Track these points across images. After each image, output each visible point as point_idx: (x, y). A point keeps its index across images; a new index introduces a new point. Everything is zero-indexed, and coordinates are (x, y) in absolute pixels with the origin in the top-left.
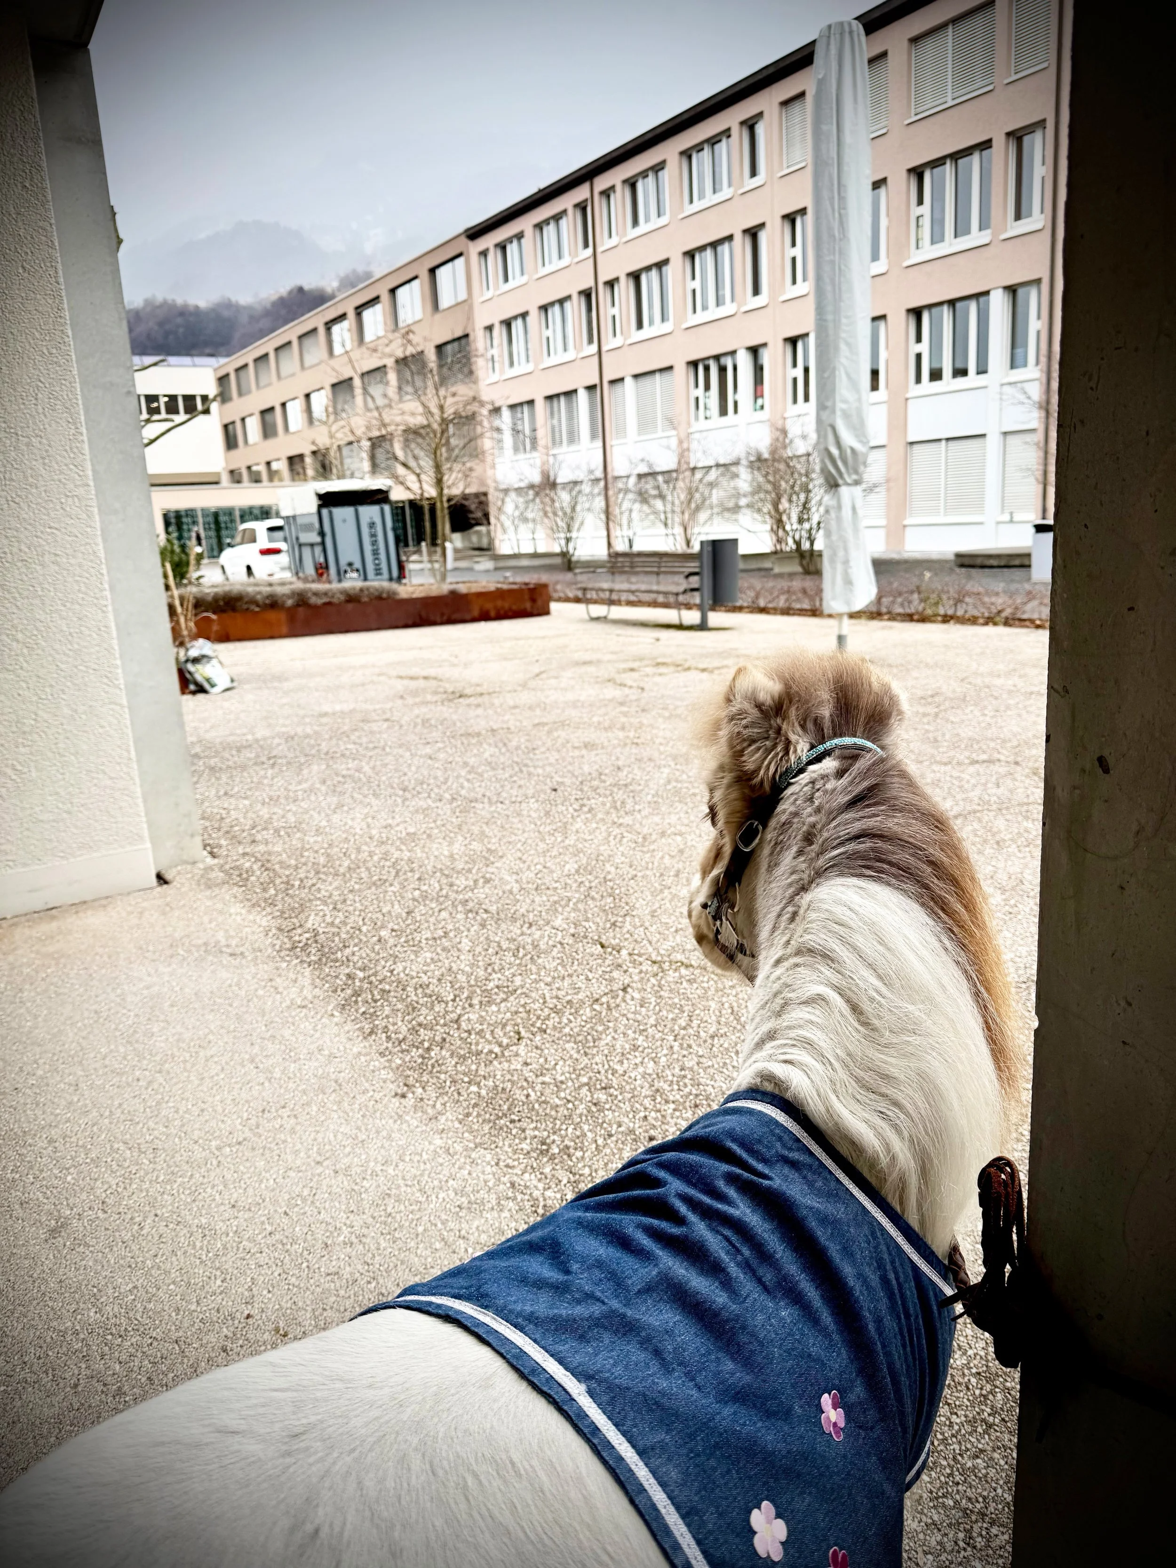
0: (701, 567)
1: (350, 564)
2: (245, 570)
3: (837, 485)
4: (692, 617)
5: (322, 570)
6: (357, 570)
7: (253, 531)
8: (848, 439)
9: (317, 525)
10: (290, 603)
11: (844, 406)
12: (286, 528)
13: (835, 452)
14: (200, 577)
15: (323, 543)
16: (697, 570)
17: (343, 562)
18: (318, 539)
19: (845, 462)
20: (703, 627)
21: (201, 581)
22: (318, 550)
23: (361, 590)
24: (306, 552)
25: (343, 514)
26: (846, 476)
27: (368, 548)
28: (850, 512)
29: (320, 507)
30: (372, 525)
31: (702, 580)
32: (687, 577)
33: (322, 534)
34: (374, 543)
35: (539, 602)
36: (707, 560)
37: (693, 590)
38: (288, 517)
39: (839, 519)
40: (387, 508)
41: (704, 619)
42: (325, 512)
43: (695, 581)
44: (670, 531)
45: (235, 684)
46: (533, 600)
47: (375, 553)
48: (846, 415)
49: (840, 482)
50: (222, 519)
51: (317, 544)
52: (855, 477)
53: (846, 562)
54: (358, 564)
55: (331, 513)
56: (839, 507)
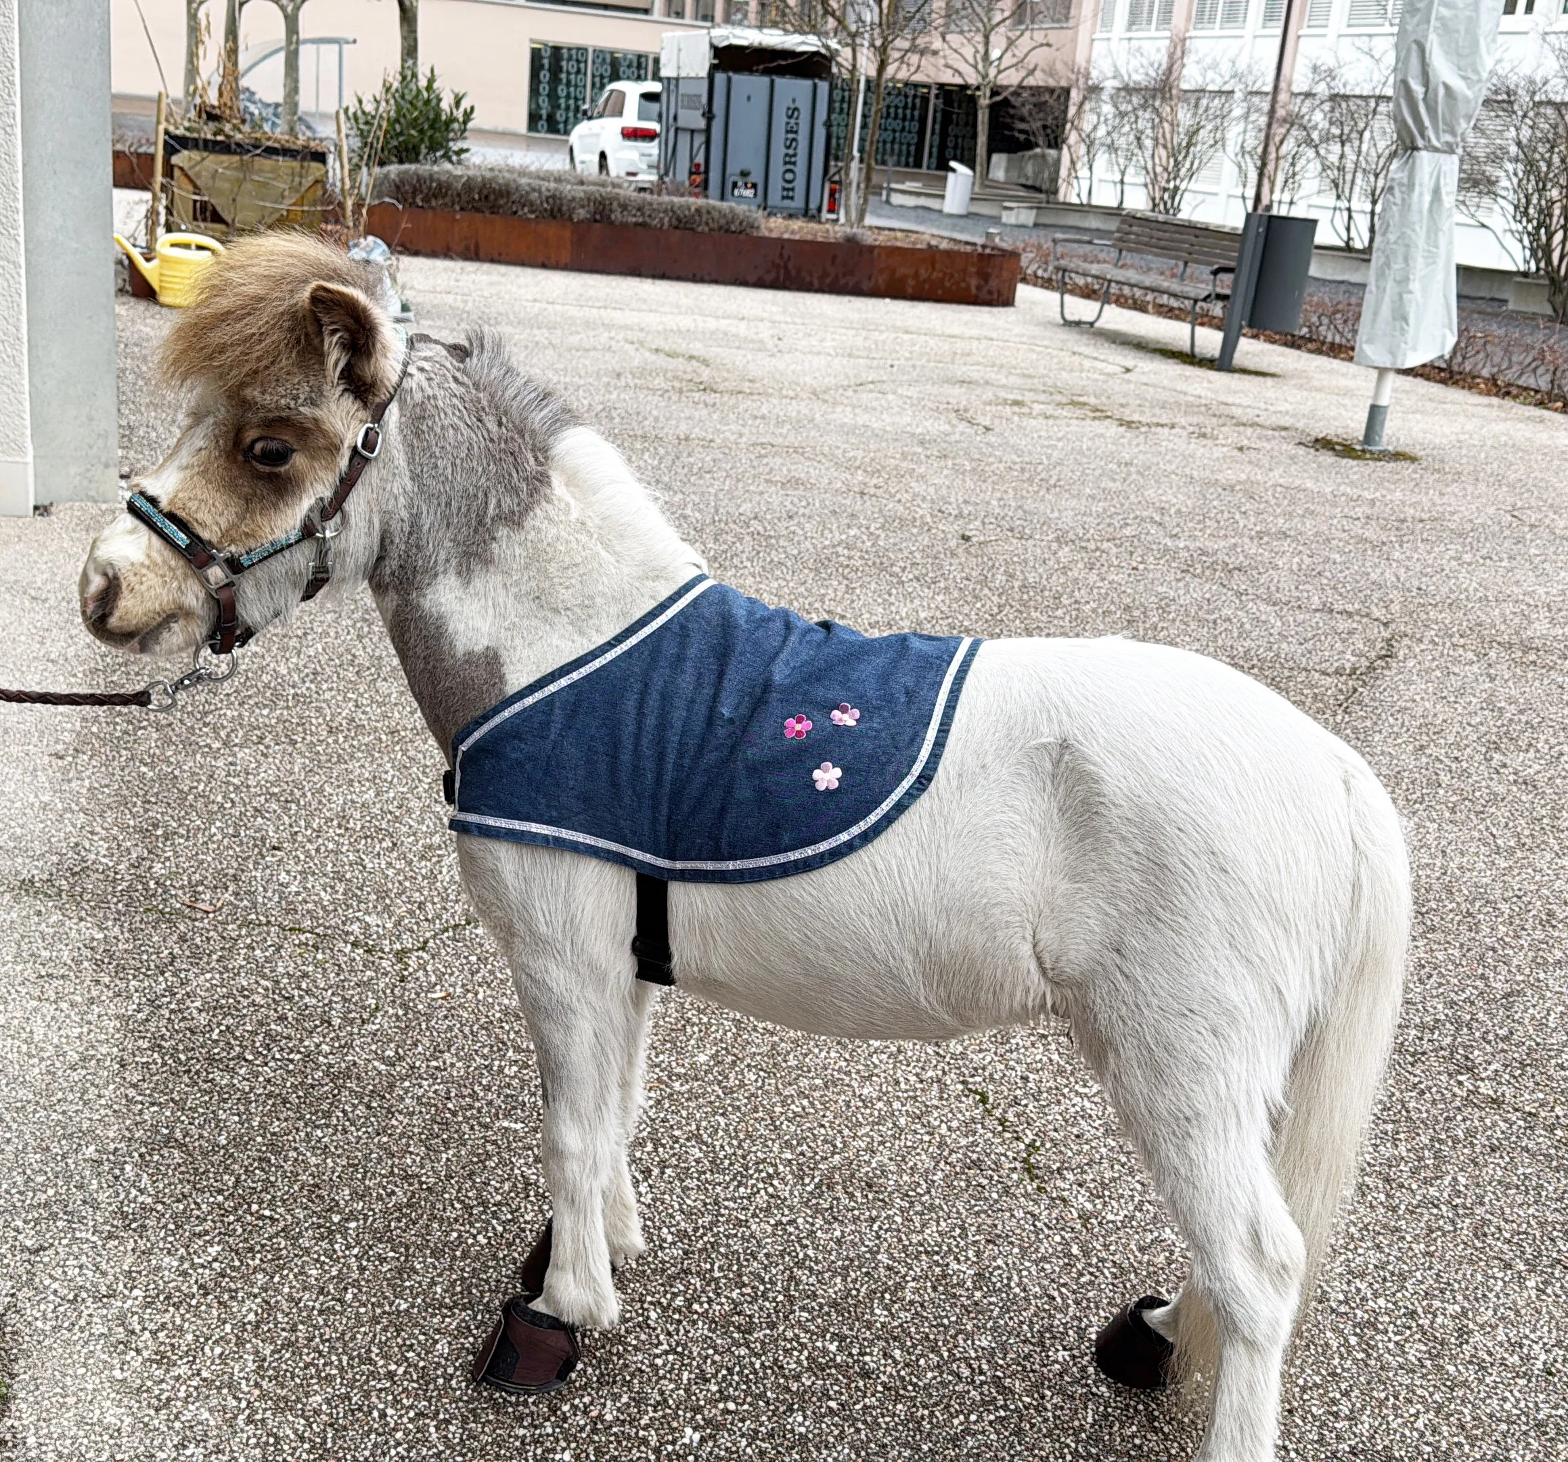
0: (1240, 259)
1: (744, 174)
2: (596, 158)
3: (1415, 148)
4: (1210, 340)
5: (700, 178)
6: (754, 186)
7: (622, 95)
8: (1444, 70)
9: (704, 100)
10: (581, 214)
11: (1444, 12)
12: (664, 97)
13: (1418, 89)
14: (462, 151)
15: (708, 131)
16: (1232, 264)
17: (733, 169)
18: (702, 124)
19: (1432, 111)
20: (1223, 363)
21: (463, 156)
22: (699, 139)
23: (698, 210)
24: (684, 139)
25: (750, 85)
26: (1431, 133)
27: (778, 151)
28: (1427, 198)
29: (713, 69)
30: (793, 112)
31: (1236, 283)
32: (1215, 273)
33: (709, 116)
34: (791, 143)
35: (993, 283)
36: (1252, 249)
37: (1219, 297)
38: (669, 79)
39: (1406, 206)
40: (823, 86)
41: (1229, 347)
42: (720, 78)
43: (1225, 283)
44: (1343, 204)
45: (410, 315)
46: (985, 277)
47: (789, 160)
48: (1446, 28)
49: (1420, 143)
50: (570, 66)
51: (700, 131)
52: (1448, 138)
53: (1404, 281)
54: (757, 177)
55: (729, 80)
56: (1411, 186)
